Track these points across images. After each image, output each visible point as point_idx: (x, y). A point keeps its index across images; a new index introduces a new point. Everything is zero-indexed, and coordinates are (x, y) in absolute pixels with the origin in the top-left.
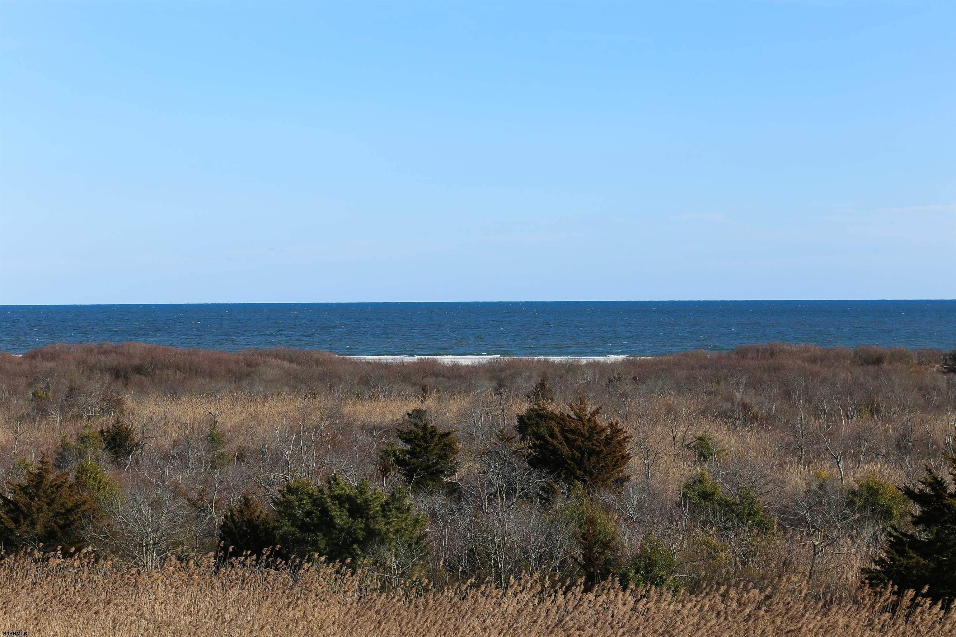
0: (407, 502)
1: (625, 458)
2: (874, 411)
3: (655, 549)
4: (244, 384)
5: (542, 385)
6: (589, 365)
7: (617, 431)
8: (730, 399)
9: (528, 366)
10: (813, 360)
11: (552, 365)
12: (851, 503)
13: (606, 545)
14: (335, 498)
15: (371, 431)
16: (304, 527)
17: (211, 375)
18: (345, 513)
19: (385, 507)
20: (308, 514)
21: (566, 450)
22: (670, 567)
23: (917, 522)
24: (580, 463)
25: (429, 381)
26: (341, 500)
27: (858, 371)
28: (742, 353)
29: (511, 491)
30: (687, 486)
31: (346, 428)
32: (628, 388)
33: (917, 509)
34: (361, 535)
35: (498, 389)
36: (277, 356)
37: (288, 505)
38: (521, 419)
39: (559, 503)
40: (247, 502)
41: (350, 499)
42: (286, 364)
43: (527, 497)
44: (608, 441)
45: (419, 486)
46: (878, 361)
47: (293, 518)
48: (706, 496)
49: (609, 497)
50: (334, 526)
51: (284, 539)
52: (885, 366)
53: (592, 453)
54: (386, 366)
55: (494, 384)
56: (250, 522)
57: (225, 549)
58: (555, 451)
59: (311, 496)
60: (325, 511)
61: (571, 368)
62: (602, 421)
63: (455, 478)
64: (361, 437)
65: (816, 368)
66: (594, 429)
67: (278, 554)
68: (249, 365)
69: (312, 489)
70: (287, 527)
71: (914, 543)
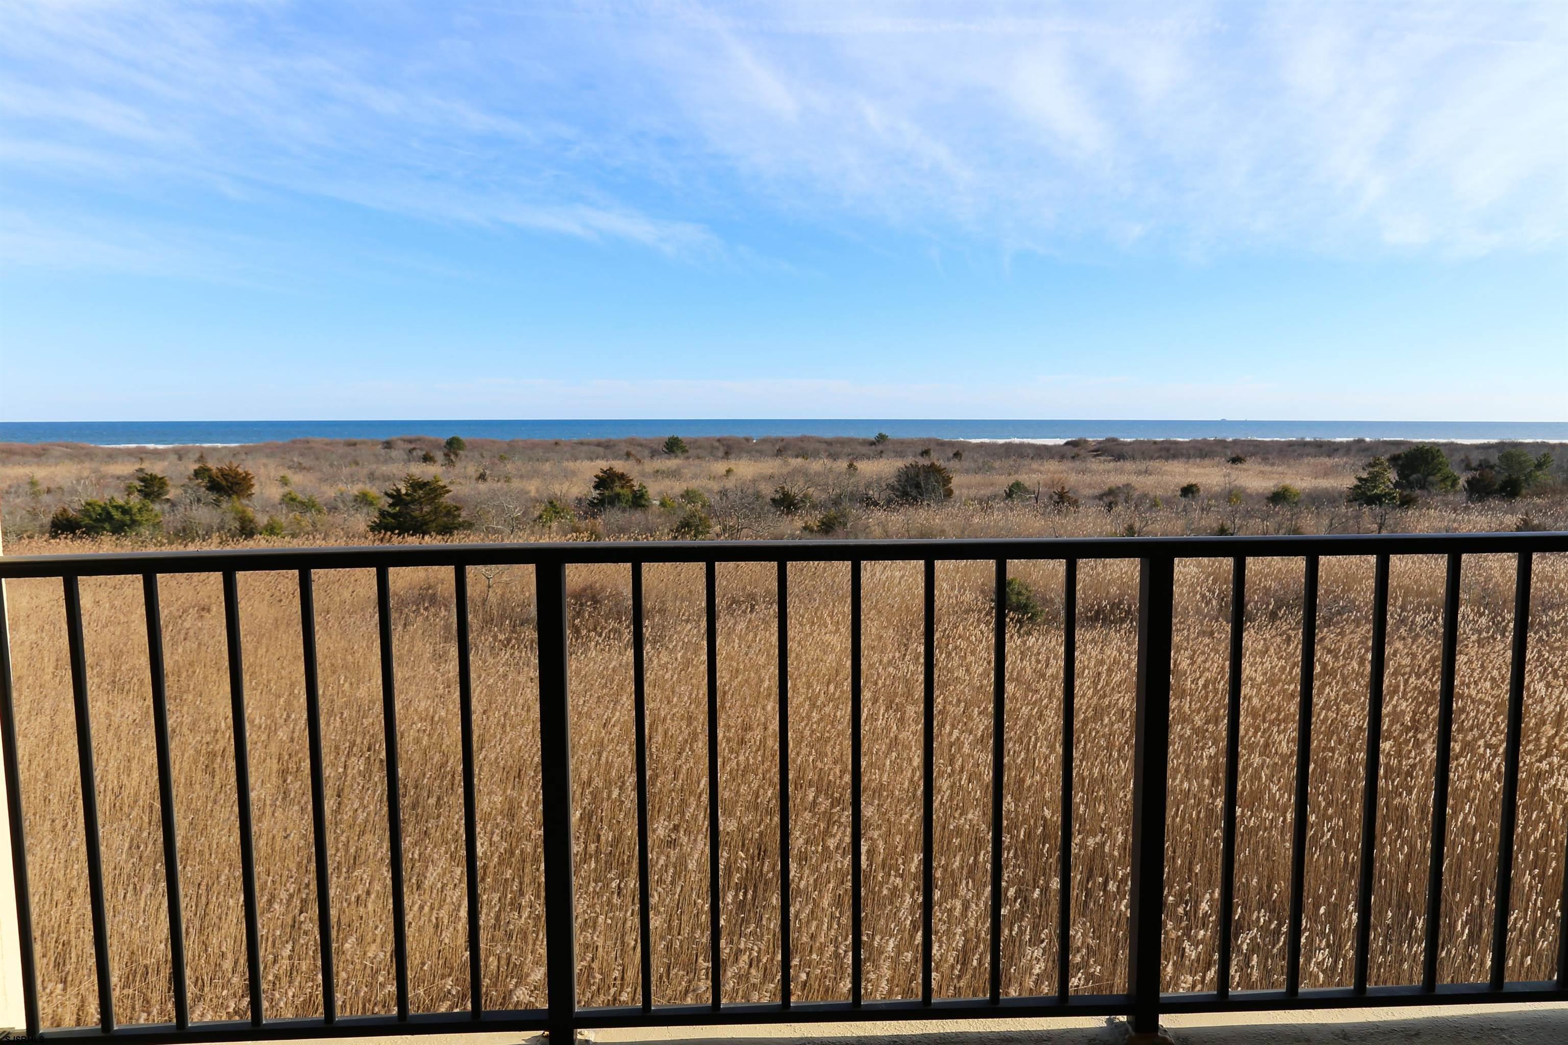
0: (150, 507)
1: (252, 485)
2: (357, 464)
3: (274, 522)
4: (43, 458)
5: (201, 457)
6: (223, 448)
7: (247, 474)
8: (293, 461)
9: (193, 448)
10: (327, 444)
11: (204, 448)
12: (355, 500)
13: (251, 521)
14: (115, 507)
15: (118, 478)
16: (96, 520)
17: (23, 454)
18: (119, 514)
19: (140, 510)
20: (100, 514)
21: (224, 483)
22: (281, 528)
23: (390, 505)
24: (231, 488)
25: (143, 456)
26: (117, 507)
27: (347, 449)
28: (294, 442)
29: (199, 500)
30: (284, 496)
31: (104, 477)
32: (244, 456)
33: (391, 501)
34: (128, 522)
35: (180, 458)
36: (59, 445)
37: (87, 511)
38: (195, 471)
39: (224, 505)
40: (65, 510)
41: (121, 507)
42: (65, 449)
43: (207, 504)
44: (244, 478)
45: (153, 501)
46: (355, 444)
47: (90, 517)
48: (293, 499)
49: (245, 502)
50: (114, 519)
51: (85, 526)
52: (358, 446)
53: (237, 484)
54: (119, 449)
55: (176, 457)
56: (67, 520)
57: (56, 532)
58: (219, 483)
59: (100, 506)
60: (108, 513)
61: (215, 449)
62: (240, 470)
63: (167, 497)
64: (115, 482)
65: (328, 447)
66: (237, 474)
67: (83, 533)
68: (44, 450)
69: (102, 503)
70: (87, 521)
71: (389, 513)
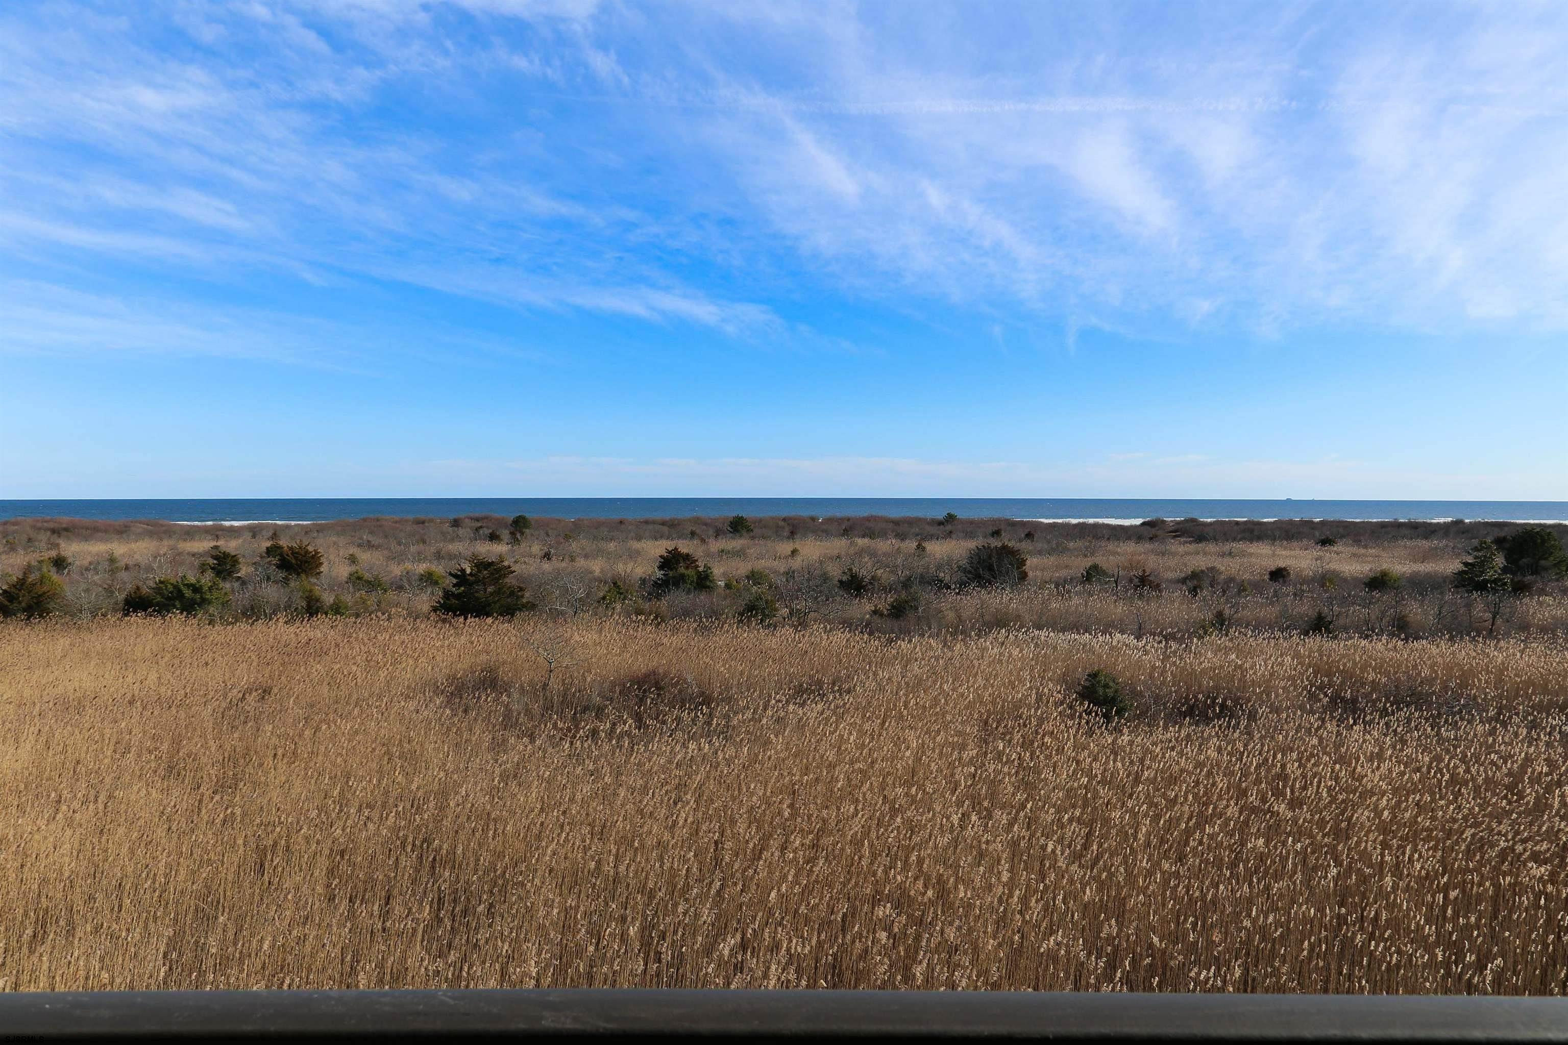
0: (221, 586)
1: (322, 564)
2: (424, 542)
3: (340, 601)
4: (124, 536)
5: (275, 534)
6: (296, 525)
7: (317, 553)
8: (361, 538)
9: (268, 526)
10: (396, 522)
11: (278, 525)
12: (421, 579)
13: (318, 600)
14: (187, 585)
15: (193, 555)
16: (168, 599)
17: (106, 531)
18: (190, 592)
19: (210, 588)
20: (171, 592)
21: (294, 561)
22: (346, 608)
23: (454, 586)
24: (300, 566)
25: (220, 533)
26: (188, 586)
27: (415, 526)
28: (365, 520)
29: (268, 579)
30: (351, 575)
31: (179, 554)
32: (315, 534)
33: (455, 581)
34: (199, 601)
35: (254, 537)
36: (140, 523)
37: (159, 589)
38: (267, 548)
39: (292, 584)
40: (138, 588)
41: (192, 585)
42: (145, 526)
43: (276, 582)
44: (313, 557)
45: (224, 579)
46: (423, 522)
47: (162, 595)
48: (359, 578)
49: (313, 580)
50: (184, 597)
51: (158, 604)
52: (427, 524)
53: (306, 562)
54: (197, 526)
55: (251, 534)
56: (140, 597)
57: (128, 610)
58: (289, 562)
59: (172, 584)
60: (180, 591)
61: (288, 527)
62: (310, 549)
63: (239, 575)
64: (190, 559)
65: (397, 525)
66: (307, 552)
67: (154, 611)
68: (126, 527)
69: (173, 581)
70: (159, 599)
71: (453, 593)
